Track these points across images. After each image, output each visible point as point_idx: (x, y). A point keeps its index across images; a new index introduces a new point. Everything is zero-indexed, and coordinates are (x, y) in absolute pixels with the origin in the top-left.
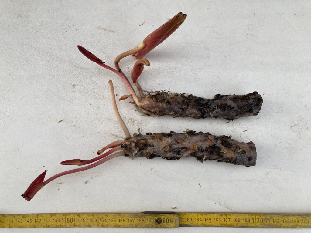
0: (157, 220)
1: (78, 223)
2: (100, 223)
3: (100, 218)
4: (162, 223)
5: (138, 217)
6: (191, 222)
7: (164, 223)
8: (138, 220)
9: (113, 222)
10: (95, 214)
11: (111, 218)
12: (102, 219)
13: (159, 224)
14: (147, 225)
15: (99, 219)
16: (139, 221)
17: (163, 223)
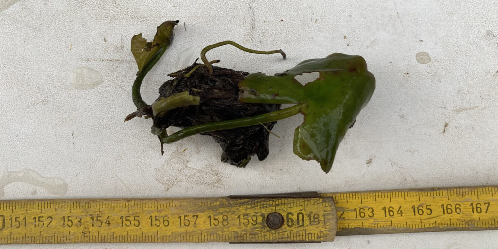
0: (268, 217)
1: (22, 231)
2: (91, 228)
3: (92, 213)
4: (285, 226)
5: (208, 209)
6: (371, 221)
7: (289, 225)
8: (210, 217)
9: (132, 227)
10: (77, 202)
11: (124, 214)
12: (96, 219)
13: (274, 231)
14: (236, 232)
15: (89, 218)
16: (213, 221)
17: (288, 228)
